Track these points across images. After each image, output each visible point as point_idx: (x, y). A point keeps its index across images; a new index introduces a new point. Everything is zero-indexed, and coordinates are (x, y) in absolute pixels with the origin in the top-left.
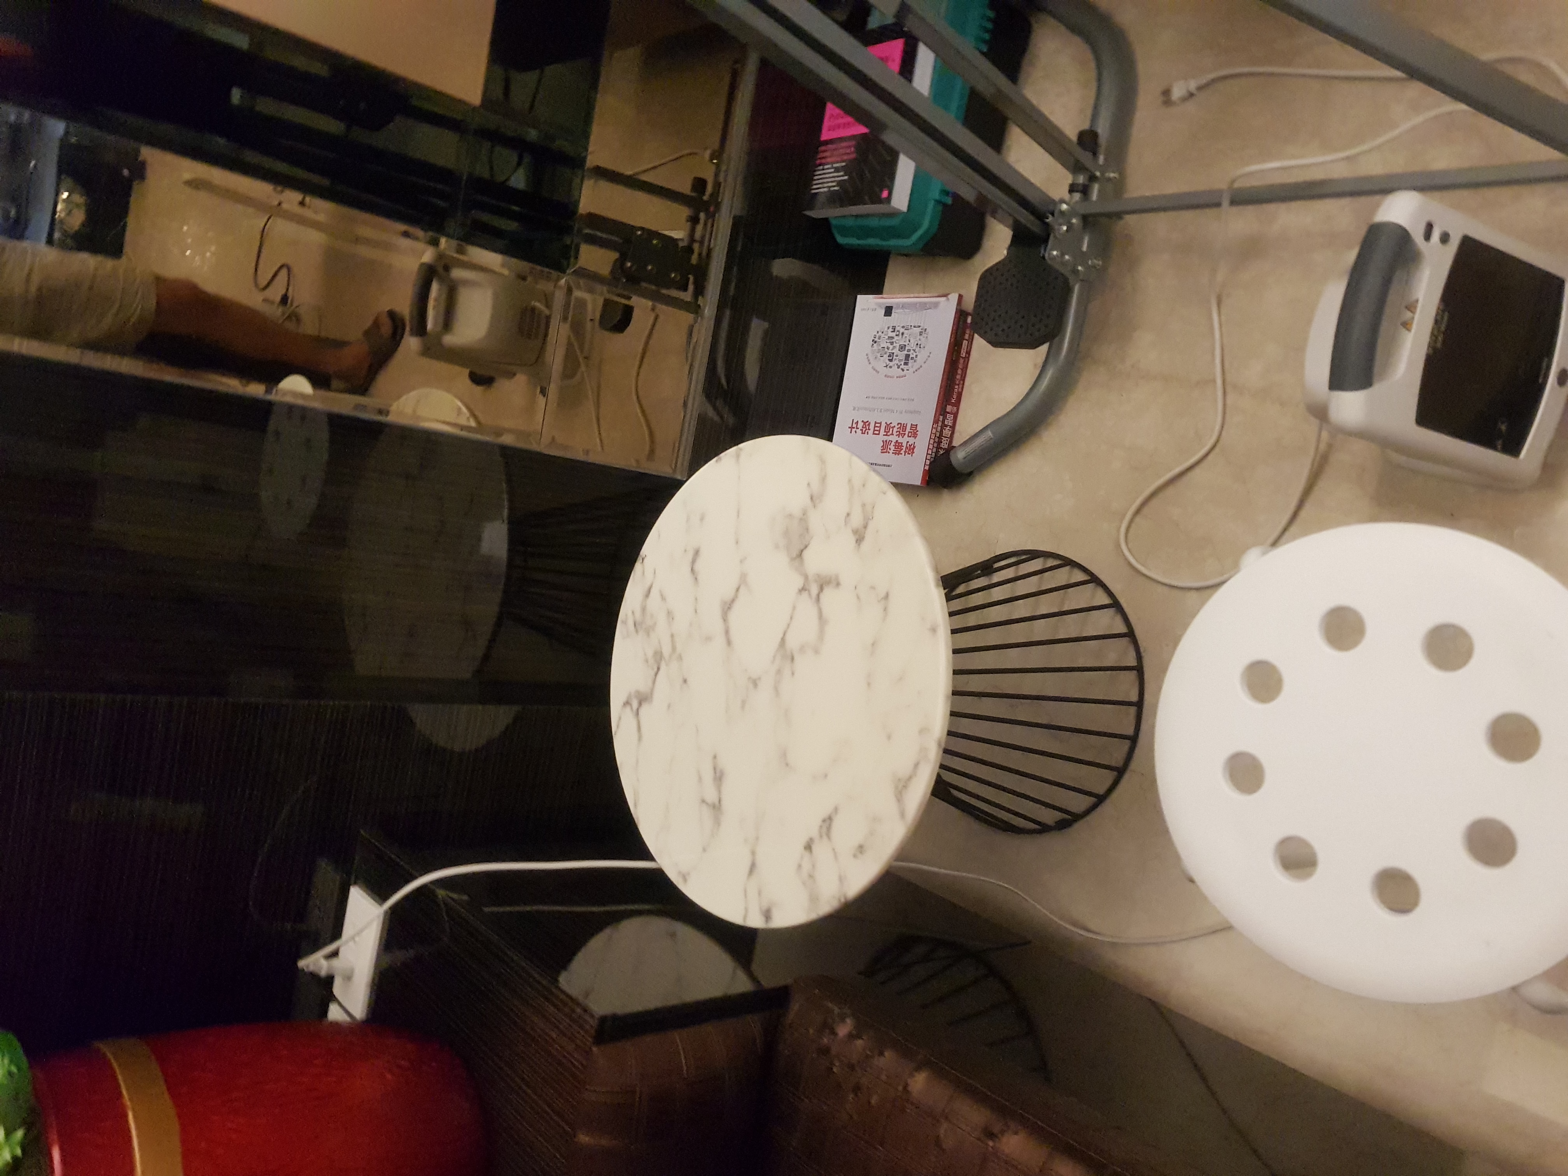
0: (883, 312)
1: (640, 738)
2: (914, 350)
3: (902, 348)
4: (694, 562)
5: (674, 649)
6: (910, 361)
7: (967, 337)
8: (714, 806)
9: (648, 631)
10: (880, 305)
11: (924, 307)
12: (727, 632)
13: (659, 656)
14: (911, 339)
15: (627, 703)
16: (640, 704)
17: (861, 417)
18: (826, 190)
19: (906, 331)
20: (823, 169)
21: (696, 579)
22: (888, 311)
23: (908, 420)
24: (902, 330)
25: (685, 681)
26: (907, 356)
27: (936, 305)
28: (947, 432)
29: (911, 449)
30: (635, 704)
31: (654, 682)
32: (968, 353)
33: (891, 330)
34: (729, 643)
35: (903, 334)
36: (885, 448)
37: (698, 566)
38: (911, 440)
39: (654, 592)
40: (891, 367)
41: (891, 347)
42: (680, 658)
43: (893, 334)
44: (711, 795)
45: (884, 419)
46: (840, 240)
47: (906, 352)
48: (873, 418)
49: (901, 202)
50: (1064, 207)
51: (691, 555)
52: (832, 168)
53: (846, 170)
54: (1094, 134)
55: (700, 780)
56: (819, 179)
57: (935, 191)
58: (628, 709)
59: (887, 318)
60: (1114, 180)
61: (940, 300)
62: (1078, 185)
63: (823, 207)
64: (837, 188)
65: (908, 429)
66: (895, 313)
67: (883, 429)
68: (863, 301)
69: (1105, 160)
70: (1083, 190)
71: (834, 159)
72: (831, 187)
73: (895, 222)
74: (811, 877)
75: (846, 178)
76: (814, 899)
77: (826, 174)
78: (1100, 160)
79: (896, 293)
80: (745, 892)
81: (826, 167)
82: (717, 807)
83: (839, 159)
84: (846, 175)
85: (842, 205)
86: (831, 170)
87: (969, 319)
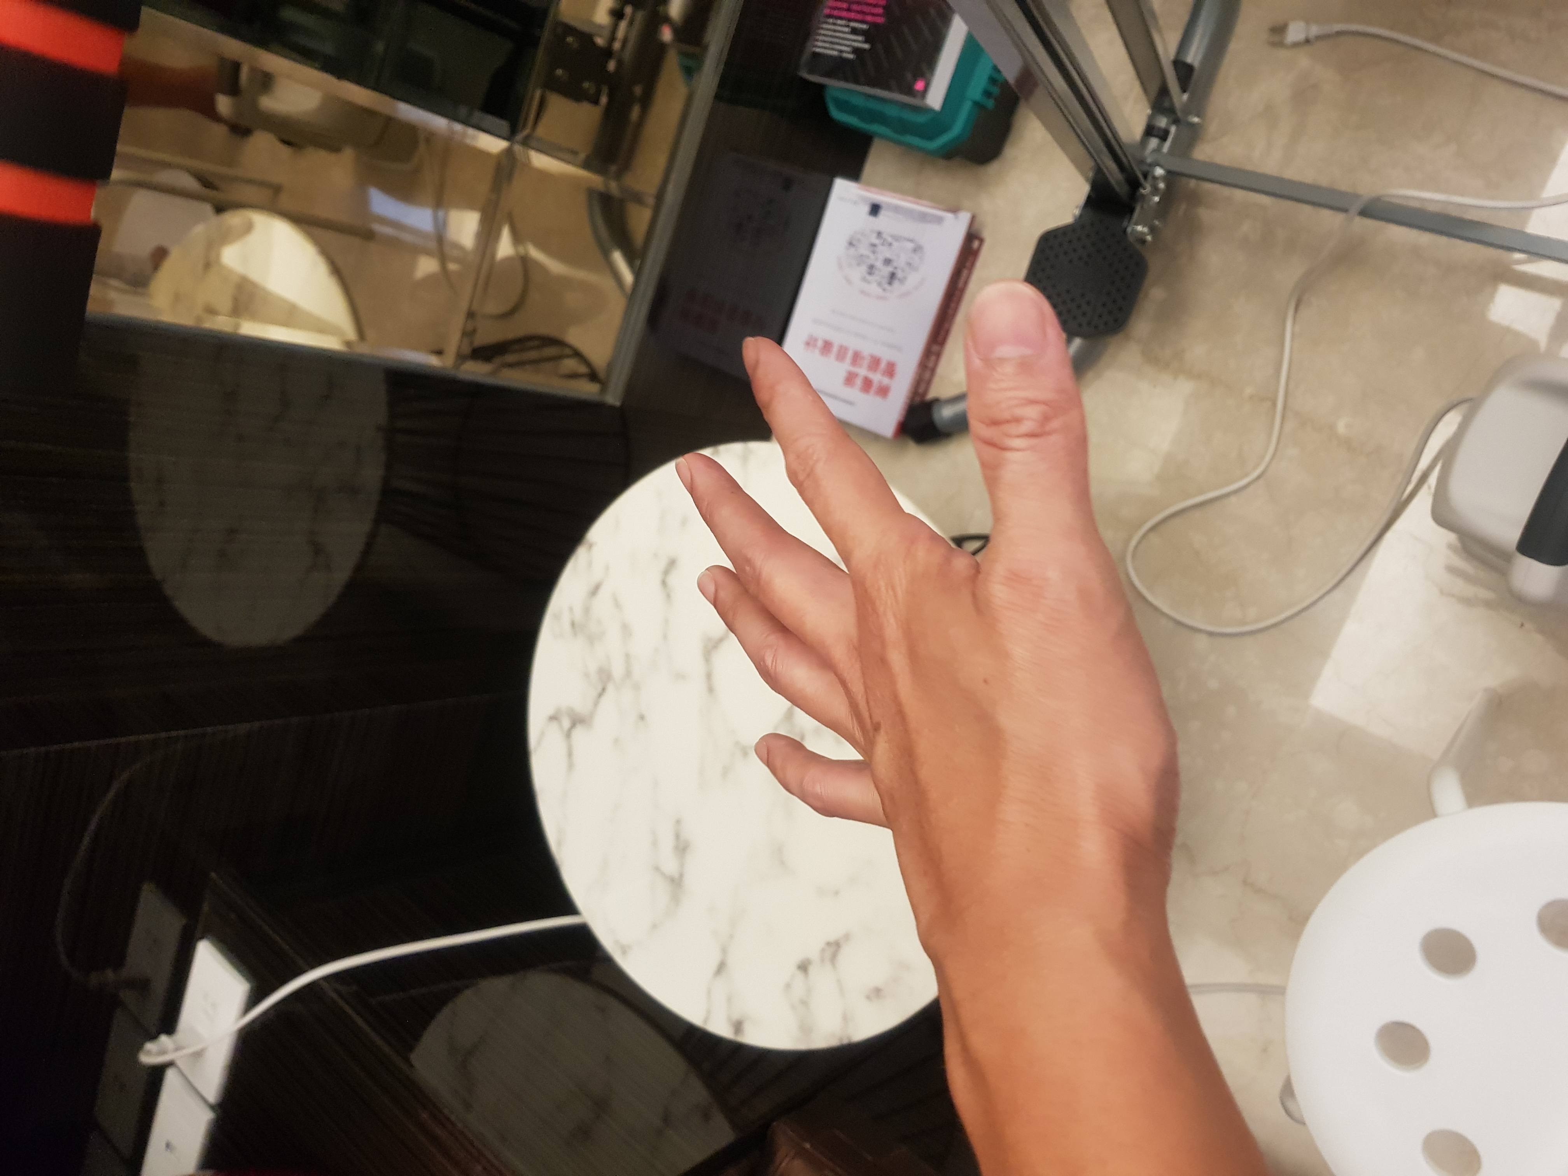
0: (866, 209)
1: (571, 766)
2: (903, 271)
3: (888, 262)
4: (667, 572)
5: (628, 674)
6: (896, 283)
7: (968, 264)
8: (672, 880)
9: (592, 640)
10: (864, 199)
11: (923, 218)
12: (709, 676)
13: (604, 677)
14: (901, 256)
15: (554, 718)
16: (573, 725)
17: (823, 333)
18: (835, 53)
19: (895, 244)
20: (834, 24)
21: (668, 596)
22: (875, 209)
23: (886, 355)
24: (890, 239)
25: (642, 718)
26: (893, 276)
27: (939, 220)
28: (927, 375)
29: (883, 391)
30: (566, 723)
31: (596, 704)
32: (966, 283)
33: (875, 235)
34: (711, 690)
35: (890, 244)
36: (850, 379)
37: (672, 580)
38: (886, 381)
39: (604, 593)
40: (869, 282)
41: (872, 256)
42: (637, 687)
43: (876, 241)
44: (670, 866)
45: (854, 344)
46: (836, 114)
47: (890, 269)
48: (837, 339)
49: (935, 98)
50: (1159, 172)
51: (663, 564)
52: (848, 26)
53: (868, 36)
54: (1190, 68)
55: (655, 843)
56: (824, 35)
57: (976, 89)
58: (554, 725)
59: (872, 218)
60: (1193, 125)
61: (949, 216)
62: (1159, 129)
63: (829, 74)
64: (851, 56)
65: (883, 365)
66: (883, 214)
67: (850, 355)
68: (842, 188)
69: (1190, 99)
70: (1163, 136)
71: (852, 15)
72: (841, 51)
73: (921, 119)
74: (804, 1003)
75: (866, 46)
76: (806, 1029)
77: (835, 31)
78: (1185, 97)
79: (883, 187)
80: (709, 992)
81: (839, 22)
82: (676, 883)
83: (859, 17)
84: (866, 42)
85: (857, 82)
86: (846, 29)
87: (976, 244)
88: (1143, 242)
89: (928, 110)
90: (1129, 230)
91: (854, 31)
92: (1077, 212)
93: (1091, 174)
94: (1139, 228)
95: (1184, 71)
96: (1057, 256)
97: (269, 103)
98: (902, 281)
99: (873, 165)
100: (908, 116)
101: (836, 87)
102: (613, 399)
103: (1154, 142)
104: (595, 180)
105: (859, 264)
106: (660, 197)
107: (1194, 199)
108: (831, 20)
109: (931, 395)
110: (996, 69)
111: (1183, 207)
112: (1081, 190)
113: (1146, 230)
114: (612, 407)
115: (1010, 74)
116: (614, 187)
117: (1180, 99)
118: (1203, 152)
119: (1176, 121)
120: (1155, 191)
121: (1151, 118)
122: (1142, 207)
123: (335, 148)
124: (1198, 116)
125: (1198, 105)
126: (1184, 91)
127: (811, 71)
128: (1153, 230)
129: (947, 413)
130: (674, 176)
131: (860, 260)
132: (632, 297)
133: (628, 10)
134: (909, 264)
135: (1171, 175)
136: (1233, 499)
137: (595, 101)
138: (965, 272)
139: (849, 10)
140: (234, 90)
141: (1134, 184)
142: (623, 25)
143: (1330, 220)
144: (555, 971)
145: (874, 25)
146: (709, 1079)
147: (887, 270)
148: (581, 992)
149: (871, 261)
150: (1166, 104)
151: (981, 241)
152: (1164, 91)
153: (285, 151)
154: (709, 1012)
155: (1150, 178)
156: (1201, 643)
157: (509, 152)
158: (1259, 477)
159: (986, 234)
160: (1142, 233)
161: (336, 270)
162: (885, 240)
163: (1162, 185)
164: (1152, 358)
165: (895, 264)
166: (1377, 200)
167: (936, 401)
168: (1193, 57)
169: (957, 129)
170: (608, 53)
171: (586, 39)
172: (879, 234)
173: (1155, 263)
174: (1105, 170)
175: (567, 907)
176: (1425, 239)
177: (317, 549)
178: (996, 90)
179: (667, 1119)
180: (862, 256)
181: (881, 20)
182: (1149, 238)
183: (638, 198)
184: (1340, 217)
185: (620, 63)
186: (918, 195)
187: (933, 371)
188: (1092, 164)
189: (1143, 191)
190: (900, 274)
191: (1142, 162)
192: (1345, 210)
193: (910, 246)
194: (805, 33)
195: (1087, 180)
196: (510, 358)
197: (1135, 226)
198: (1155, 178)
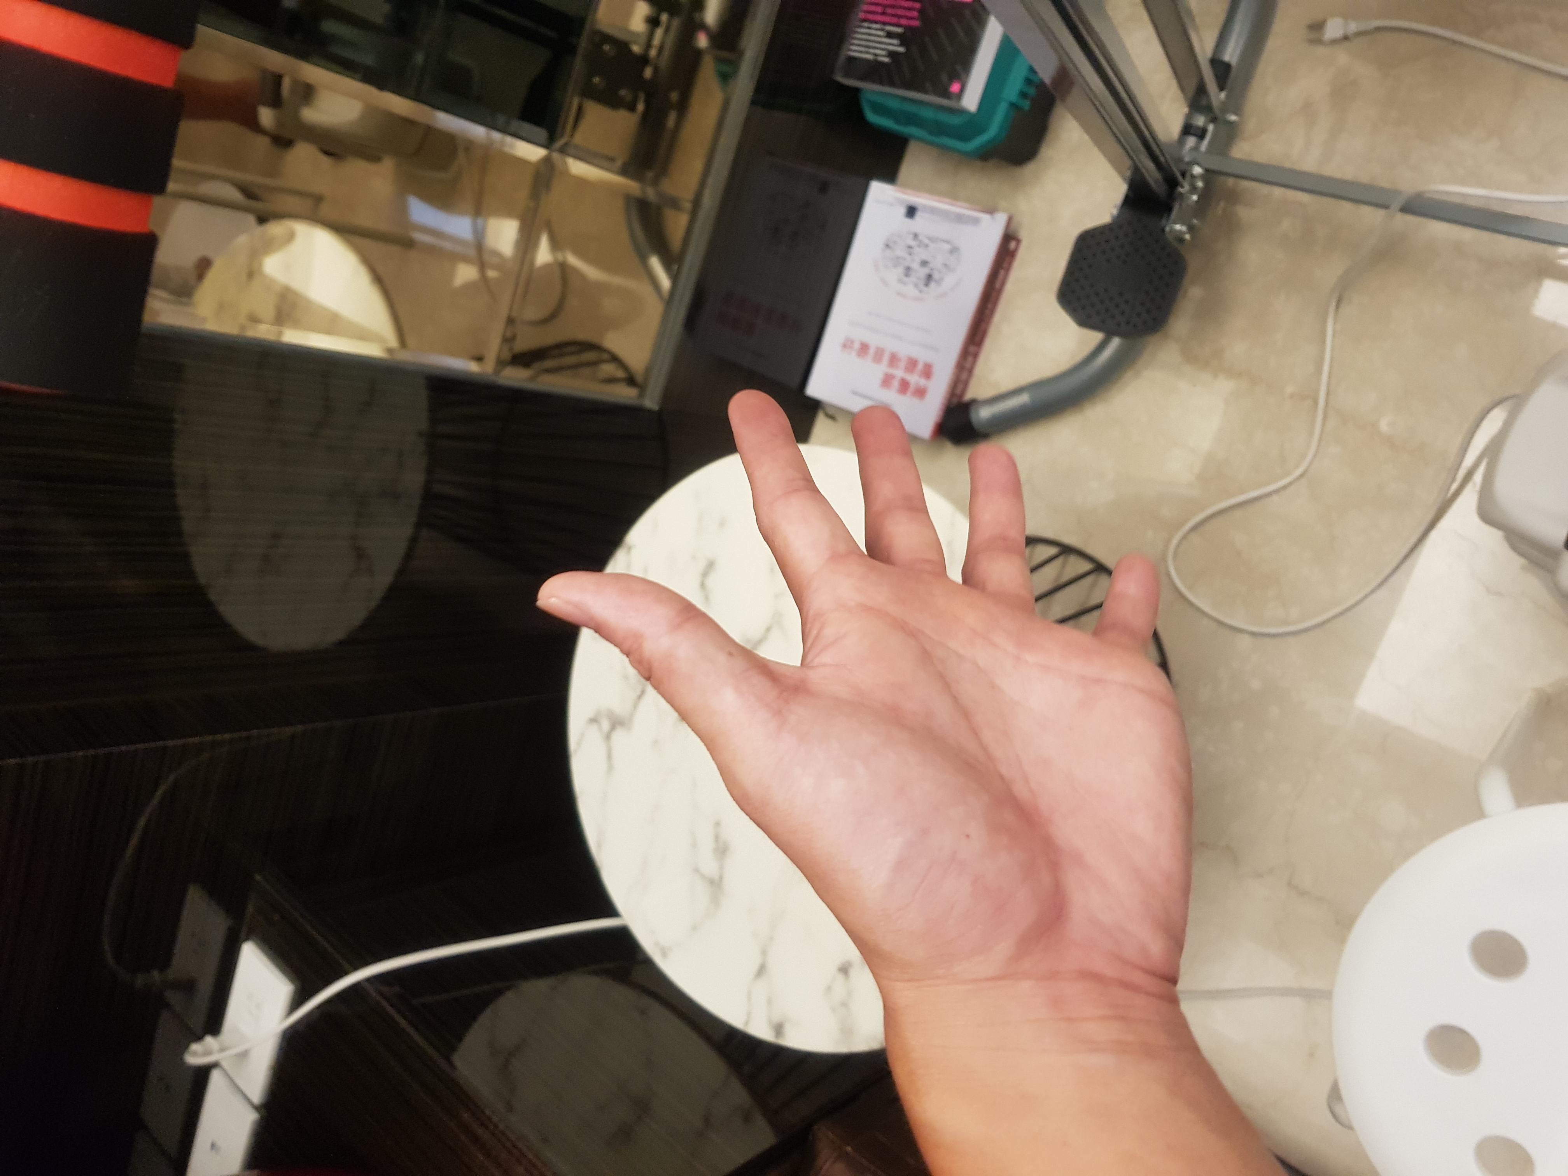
0: (903, 211)
1: (610, 768)
2: (940, 272)
3: (924, 263)
4: (705, 574)
6: (933, 285)
7: (1005, 265)
8: (712, 882)
10: (900, 201)
11: (960, 219)
14: (938, 257)
15: (594, 720)
16: (613, 727)
17: (860, 335)
18: (870, 57)
19: (932, 245)
20: (869, 28)
22: (911, 211)
23: (923, 356)
24: (926, 241)
26: (929, 277)
27: (976, 221)
28: (964, 376)
29: (921, 393)
30: (606, 725)
31: (635, 706)
32: (1003, 284)
33: (911, 236)
35: (927, 246)
36: (887, 381)
37: (711, 582)
38: (922, 382)
40: (905, 284)
41: (908, 258)
43: (913, 243)
44: (709, 867)
45: (890, 345)
46: (872, 117)
47: (925, 271)
48: (874, 341)
49: (971, 100)
50: (1197, 170)
51: (701, 566)
52: (882, 30)
53: (903, 39)
54: (1227, 67)
55: (694, 845)
56: (860, 39)
57: (1012, 90)
58: (594, 727)
59: (908, 221)
60: (1231, 123)
61: (985, 217)
62: (1197, 128)
63: (863, 78)
64: (886, 60)
65: (920, 366)
66: (919, 215)
67: (886, 358)
68: (877, 190)
69: (1227, 96)
70: (1201, 134)
71: (887, 19)
72: (876, 55)
73: (955, 120)
74: (844, 1004)
75: (901, 49)
76: (847, 1031)
77: (870, 35)
78: (1223, 95)
79: (918, 188)
80: (749, 995)
81: (874, 26)
82: (716, 884)
83: (895, 20)
84: (901, 45)
85: (892, 84)
86: (881, 33)
87: (1013, 245)
88: (1181, 240)
89: (963, 112)
90: (1167, 229)
91: (890, 35)
92: (1115, 212)
93: (1128, 174)
94: (1178, 227)
95: (1222, 70)
96: (1094, 255)
97: (311, 115)
98: (939, 282)
99: (909, 168)
100: (944, 118)
101: (871, 90)
102: (651, 403)
103: (1191, 141)
104: (632, 186)
105: (895, 266)
106: (697, 202)
107: (1233, 197)
108: (866, 24)
109: (969, 396)
110: (1032, 70)
111: (1222, 204)
112: (1118, 189)
113: (1184, 228)
114: (650, 411)
115: (1046, 74)
116: (651, 194)
117: (1218, 97)
118: (1242, 150)
119: (1214, 120)
120: (1194, 189)
121: (1189, 117)
122: (1180, 205)
123: (374, 158)
124: (1236, 114)
125: (1236, 104)
126: (1221, 88)
127: (847, 75)
128: (1191, 229)
129: (984, 413)
130: (710, 181)
131: (897, 261)
132: (669, 301)
133: (664, 17)
134: (946, 265)
135: (1210, 174)
136: (1275, 498)
137: (632, 108)
138: (1002, 272)
139: (883, 13)
140: (276, 102)
141: (1172, 183)
142: (659, 33)
143: (1370, 216)
144: (596, 973)
145: (908, 28)
146: (750, 1082)
147: (923, 272)
148: (620, 993)
149: (907, 264)
150: (1204, 102)
151: (1018, 241)
152: (1201, 90)
153: (326, 161)
154: (749, 1014)
155: (1188, 175)
156: (1244, 643)
157: (547, 160)
158: (1302, 476)
159: (1023, 234)
160: (1181, 232)
161: (378, 279)
162: (921, 241)
163: (1200, 184)
164: (1190, 357)
165: (931, 265)
166: (1419, 196)
167: (973, 402)
168: (1231, 55)
169: (994, 130)
170: (643, 60)
171: (622, 46)
172: (916, 236)
173: (1194, 262)
174: (1143, 170)
175: (607, 909)
176: (1467, 234)
177: (360, 554)
178: (1032, 91)
179: (707, 1120)
180: (898, 258)
181: (916, 23)
182: (1187, 237)
183: (674, 203)
184: (1381, 213)
185: (656, 70)
186: (953, 196)
187: (970, 371)
188: (1128, 163)
189: (1180, 190)
190: (936, 275)
191: (1180, 160)
192: (1385, 207)
193: (947, 247)
194: (840, 37)
195: (1124, 179)
196: (549, 363)
197: (1174, 225)
198: (1193, 177)
